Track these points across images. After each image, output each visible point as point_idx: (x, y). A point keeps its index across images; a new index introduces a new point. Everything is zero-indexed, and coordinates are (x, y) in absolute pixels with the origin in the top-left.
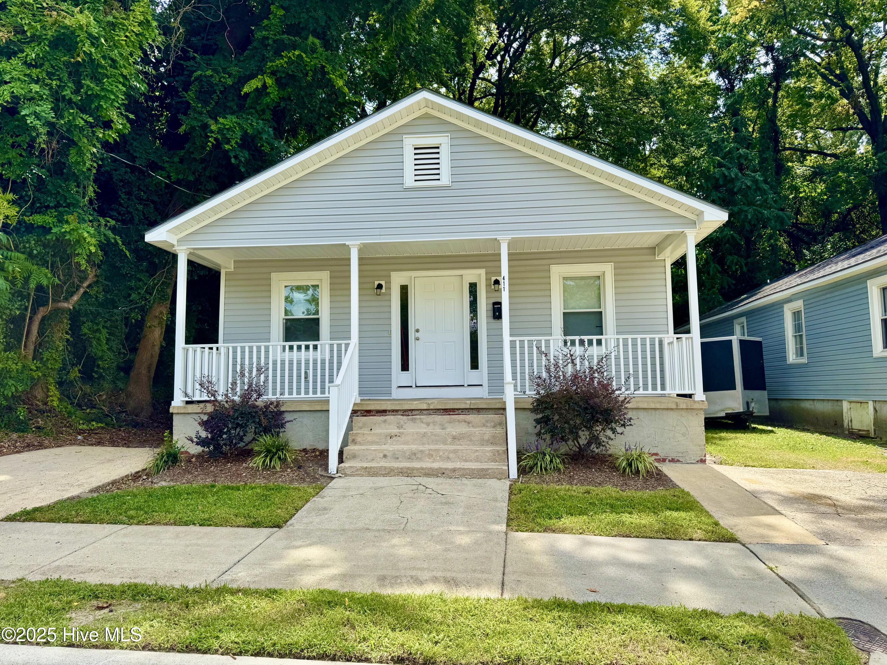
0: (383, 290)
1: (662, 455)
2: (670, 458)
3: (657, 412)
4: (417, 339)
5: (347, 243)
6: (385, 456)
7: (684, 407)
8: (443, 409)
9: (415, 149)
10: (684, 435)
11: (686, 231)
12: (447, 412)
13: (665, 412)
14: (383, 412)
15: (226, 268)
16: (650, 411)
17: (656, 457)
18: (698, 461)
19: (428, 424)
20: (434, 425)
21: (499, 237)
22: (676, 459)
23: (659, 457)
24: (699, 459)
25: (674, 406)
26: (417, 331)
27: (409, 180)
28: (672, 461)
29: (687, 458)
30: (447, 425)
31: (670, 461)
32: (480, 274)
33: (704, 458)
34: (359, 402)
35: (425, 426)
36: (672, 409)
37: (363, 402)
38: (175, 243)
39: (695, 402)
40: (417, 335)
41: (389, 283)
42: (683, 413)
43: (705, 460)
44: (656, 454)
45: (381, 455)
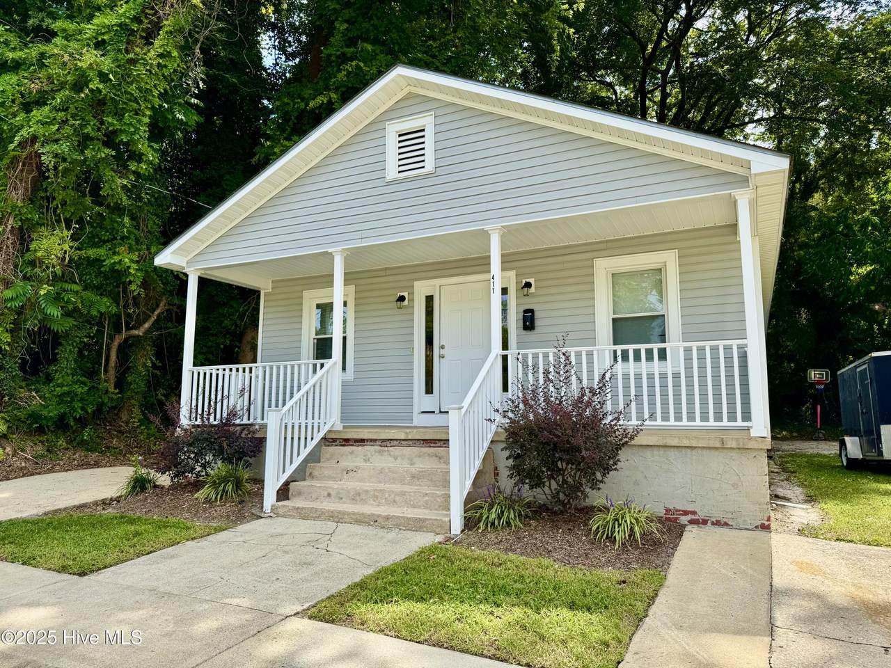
0: (406, 302)
1: (701, 514)
2: (714, 520)
3: (694, 452)
4: (442, 357)
5: (330, 251)
6: (329, 495)
7: (734, 445)
8: (423, 440)
9: (400, 136)
10: (735, 486)
11: (734, 192)
12: (427, 443)
13: (704, 452)
14: (361, 442)
15: (265, 289)
16: (683, 451)
17: (693, 517)
18: (756, 527)
19: (396, 458)
20: (403, 459)
21: (486, 227)
22: (723, 521)
23: (697, 517)
24: (759, 523)
25: (718, 445)
26: (442, 347)
27: (392, 172)
28: (717, 523)
29: (740, 521)
30: (416, 460)
31: (713, 524)
32: (509, 277)
33: (766, 523)
34: (341, 429)
35: (392, 459)
36: (716, 448)
37: (345, 430)
38: (185, 265)
39: (750, 439)
40: (443, 352)
41: (412, 294)
42: (734, 454)
43: (769, 525)
44: (694, 513)
45: (326, 494)
